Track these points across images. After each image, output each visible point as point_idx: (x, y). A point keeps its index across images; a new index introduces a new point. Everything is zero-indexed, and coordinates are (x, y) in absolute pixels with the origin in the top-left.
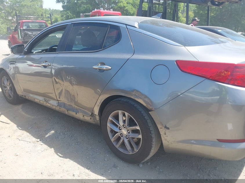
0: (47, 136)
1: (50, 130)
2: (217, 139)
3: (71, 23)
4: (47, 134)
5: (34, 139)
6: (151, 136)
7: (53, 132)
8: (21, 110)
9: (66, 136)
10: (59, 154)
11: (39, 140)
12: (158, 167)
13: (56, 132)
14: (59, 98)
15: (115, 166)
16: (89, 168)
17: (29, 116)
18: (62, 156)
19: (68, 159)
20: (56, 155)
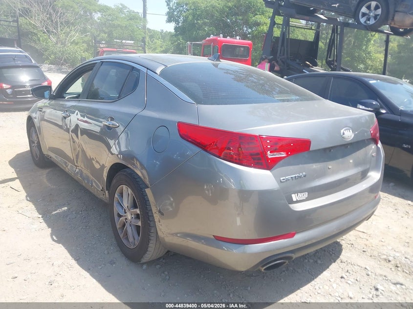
0: (54, 213)
1: (64, 205)
2: (214, 236)
3: (99, 61)
4: (56, 210)
5: (37, 214)
6: (149, 223)
7: (66, 208)
8: (45, 176)
9: (79, 216)
10: (54, 237)
11: (40, 216)
12: (166, 273)
13: (69, 209)
14: (77, 163)
15: (112, 263)
16: (77, 258)
17: (50, 185)
18: (56, 239)
19: (60, 245)
20: (50, 237)
